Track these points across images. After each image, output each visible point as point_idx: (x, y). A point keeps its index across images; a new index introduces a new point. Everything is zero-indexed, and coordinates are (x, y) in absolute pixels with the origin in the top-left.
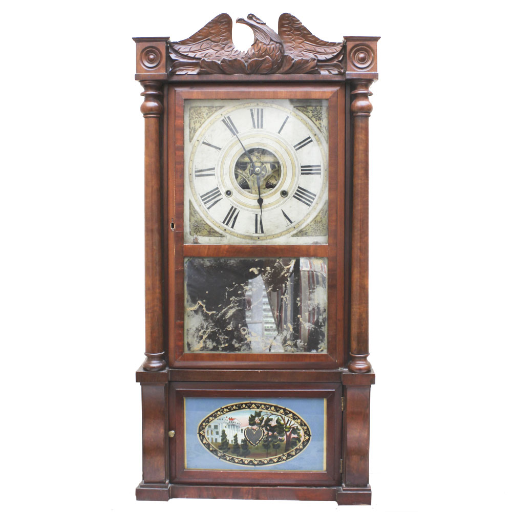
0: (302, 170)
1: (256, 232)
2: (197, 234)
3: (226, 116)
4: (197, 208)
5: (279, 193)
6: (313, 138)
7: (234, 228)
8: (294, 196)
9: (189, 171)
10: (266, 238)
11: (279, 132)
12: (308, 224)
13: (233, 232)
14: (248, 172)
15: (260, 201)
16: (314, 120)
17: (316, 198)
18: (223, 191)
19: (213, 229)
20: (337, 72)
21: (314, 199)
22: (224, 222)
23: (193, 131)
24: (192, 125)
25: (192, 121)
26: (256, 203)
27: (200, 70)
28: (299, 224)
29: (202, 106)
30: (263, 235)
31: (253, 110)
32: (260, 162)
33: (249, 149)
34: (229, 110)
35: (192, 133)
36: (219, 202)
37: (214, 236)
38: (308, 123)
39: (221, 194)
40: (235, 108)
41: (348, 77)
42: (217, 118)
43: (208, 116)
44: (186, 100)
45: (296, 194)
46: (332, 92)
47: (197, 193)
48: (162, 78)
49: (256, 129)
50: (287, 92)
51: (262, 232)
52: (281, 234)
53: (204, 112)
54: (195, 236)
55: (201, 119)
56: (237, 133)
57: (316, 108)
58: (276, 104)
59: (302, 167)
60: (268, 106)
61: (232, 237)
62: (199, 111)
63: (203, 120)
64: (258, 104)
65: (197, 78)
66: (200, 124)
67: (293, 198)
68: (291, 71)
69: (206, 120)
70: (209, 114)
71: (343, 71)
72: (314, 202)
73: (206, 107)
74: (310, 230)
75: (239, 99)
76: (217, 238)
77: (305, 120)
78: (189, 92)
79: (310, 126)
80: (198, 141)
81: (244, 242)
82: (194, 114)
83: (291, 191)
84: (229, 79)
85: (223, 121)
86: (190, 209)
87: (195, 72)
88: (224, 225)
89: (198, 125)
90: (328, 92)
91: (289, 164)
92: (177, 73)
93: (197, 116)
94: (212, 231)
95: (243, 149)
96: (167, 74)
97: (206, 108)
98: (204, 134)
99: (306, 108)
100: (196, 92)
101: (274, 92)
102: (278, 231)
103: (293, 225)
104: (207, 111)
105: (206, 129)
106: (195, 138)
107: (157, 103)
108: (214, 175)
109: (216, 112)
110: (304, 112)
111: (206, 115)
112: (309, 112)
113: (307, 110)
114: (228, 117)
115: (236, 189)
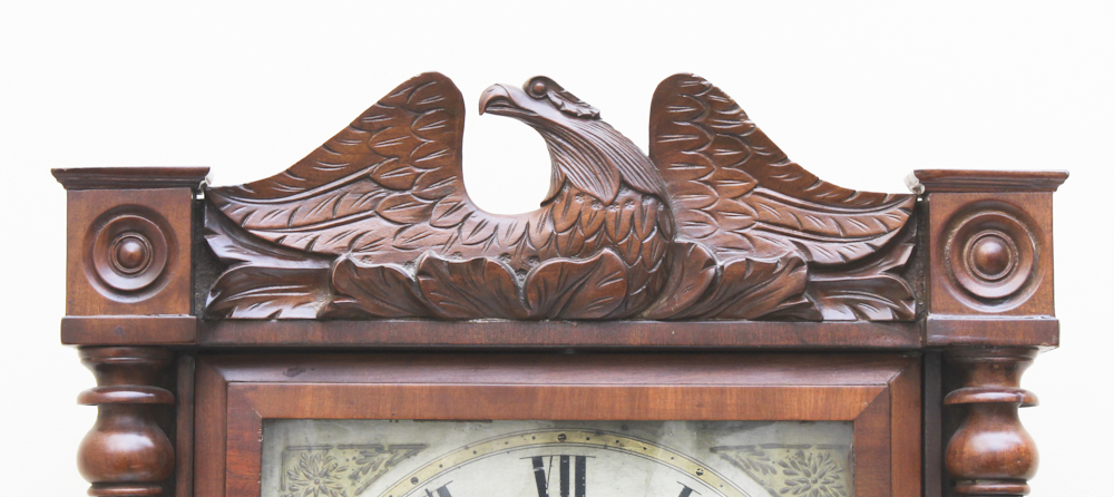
3: (433, 487)
20: (887, 315)
27: (331, 304)
29: (334, 442)
31: (546, 461)
34: (448, 462)
40: (468, 454)
41: (935, 338)
42: (396, 493)
43: (359, 485)
44: (269, 422)
46: (868, 391)
48: (174, 337)
50: (685, 392)
53: (343, 470)
57: (801, 455)
58: (639, 438)
60: (606, 447)
62: (321, 466)
64: (562, 438)
65: (317, 336)
68: (701, 308)
70: (363, 479)
71: (912, 309)
73: (351, 446)
75: (491, 421)
78: (283, 389)
82: (302, 477)
84: (450, 341)
87: (309, 311)
90: (852, 391)
92: (237, 314)
93: (312, 485)
96: (197, 319)
97: (350, 454)
99: (762, 454)
100: (315, 384)
101: (632, 393)
104: (353, 467)
107: (154, 439)
109: (390, 468)
110: (752, 471)
111: (350, 482)
112: (774, 472)
113: (765, 463)
114: (439, 490)
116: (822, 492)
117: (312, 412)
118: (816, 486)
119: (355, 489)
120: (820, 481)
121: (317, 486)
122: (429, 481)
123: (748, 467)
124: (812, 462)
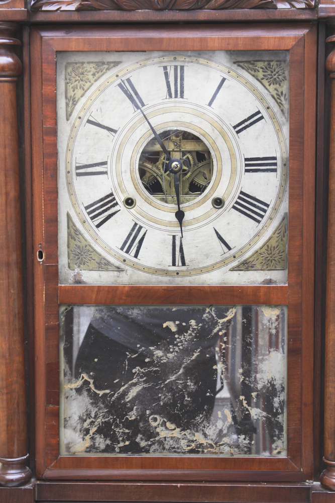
0: (246, 165)
1: (174, 264)
2: (79, 267)
3: (124, 78)
4: (79, 225)
5: (209, 202)
6: (264, 113)
7: (139, 257)
8: (234, 207)
9: (66, 168)
10: (189, 273)
11: (210, 104)
12: (257, 252)
13: (137, 264)
14: (160, 167)
15: (180, 215)
16: (267, 84)
17: (269, 210)
18: (120, 198)
19: (104, 259)
20: (303, 6)
21: (265, 211)
22: (122, 249)
23: (71, 103)
24: (71, 93)
25: (70, 86)
26: (172, 217)
27: (80, 4)
28: (242, 251)
29: (85, 61)
30: (184, 268)
31: (168, 68)
32: (180, 151)
33: (162, 131)
34: (130, 68)
35: (70, 105)
36: (114, 216)
37: (107, 270)
38: (257, 90)
39: (117, 204)
40: (138, 65)
41: (322, 14)
42: (110, 80)
43: (95, 78)
44: (58, 52)
45: (237, 203)
46: (295, 38)
47: (80, 202)
48: (18, 17)
49: (173, 99)
50: (222, 39)
51: (184, 264)
52: (213, 267)
53: (90, 72)
54: (77, 270)
55: (84, 83)
56: (143, 105)
57: (269, 64)
58: (205, 58)
59: (246, 160)
60: (192, 62)
61: (136, 271)
62: (80, 70)
63: (88, 84)
64: (175, 59)
65: (76, 17)
66: (83, 92)
67: (233, 210)
68: (228, 5)
69: (92, 84)
70: (97, 75)
71: (313, 3)
72: (267, 215)
73: (92, 62)
74: (260, 261)
75: (145, 51)
76: (111, 274)
77: (251, 85)
78: (64, 39)
79: (260, 93)
80: (80, 118)
81: (154, 280)
82: (73, 75)
83: (229, 199)
84: (128, 19)
85: (120, 85)
86: (68, 228)
87: (72, 7)
88: (123, 253)
89: (79, 92)
90: (290, 38)
91: (225, 155)
92: (44, 8)
93: (77, 78)
94: (103, 261)
95: (151, 131)
96: (28, 11)
97: (92, 65)
98: (89, 109)
99: (253, 64)
100: (75, 39)
101: (201, 40)
102: (209, 262)
103: (232, 252)
104: (93, 70)
105: (93, 99)
106: (75, 114)
107: (13, 58)
108: (106, 173)
109: (108, 71)
110: (250, 71)
111: (92, 77)
112: (259, 71)
113: (255, 68)
114: (127, 80)
115: (141, 195)
116: (278, 79)
117: (75, 48)
118: (275, 77)
119: (94, 79)
120: (277, 75)
121: (79, 79)
122: (123, 76)
123: (248, 70)
124: (274, 67)
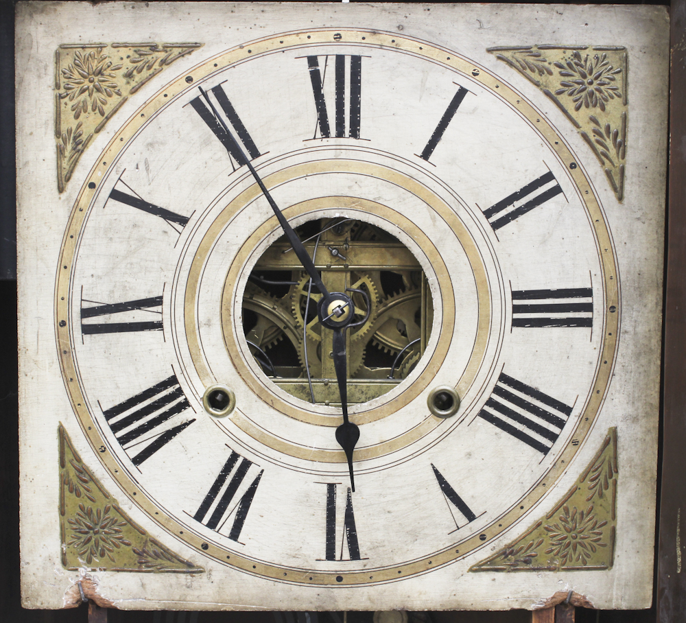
0: (516, 309)
1: (330, 556)
2: (89, 561)
3: (207, 86)
4: (89, 458)
5: (422, 402)
6: (562, 178)
7: (241, 537)
8: (483, 414)
9: (57, 313)
10: (369, 578)
11: (426, 154)
12: (539, 525)
13: (238, 555)
14: (296, 307)
15: (348, 435)
16: (569, 104)
17: (571, 422)
18: (195, 390)
19: (154, 542)
21: (561, 424)
22: (199, 517)
23: (69, 147)
24: (69, 122)
25: (68, 106)
26: (327, 439)
28: (501, 524)
29: (108, 40)
30: (355, 565)
31: (321, 61)
32: (346, 270)
33: (302, 221)
34: (222, 61)
35: (67, 153)
36: (179, 435)
37: (160, 570)
38: (546, 120)
39: (185, 404)
40: (243, 53)
42: (171, 92)
43: (133, 84)
45: (490, 402)
47: (92, 399)
49: (332, 141)
51: (355, 554)
52: (428, 564)
53: (118, 68)
54: (83, 571)
55: (103, 96)
56: (255, 154)
57: (577, 56)
59: (516, 295)
60: (381, 47)
61: (234, 573)
62: (95, 65)
63: (115, 100)
64: (338, 37)
66: (100, 119)
67: (481, 420)
69: (125, 100)
70: (138, 78)
72: (565, 434)
74: (544, 547)
76: (171, 578)
77: (532, 107)
79: (553, 128)
80: (92, 186)
81: (279, 595)
82: (76, 75)
83: (473, 393)
85: (196, 104)
86: (62, 464)
88: (201, 528)
89: (90, 121)
91: (464, 283)
93: (86, 83)
94: (151, 548)
95: (275, 221)
97: (124, 52)
98: (116, 161)
99: (538, 55)
102: (419, 551)
103: (477, 525)
104: (127, 65)
105: (126, 138)
106: (80, 176)
108: (158, 326)
109: (164, 67)
110: (528, 71)
111: (124, 80)
112: (550, 73)
113: (541, 64)
114: (214, 90)
115: (248, 381)
116: (597, 94)
118: (591, 88)
119: (129, 87)
120: (596, 82)
121: (91, 85)
122: (204, 80)
123: (524, 68)
124: (588, 63)
